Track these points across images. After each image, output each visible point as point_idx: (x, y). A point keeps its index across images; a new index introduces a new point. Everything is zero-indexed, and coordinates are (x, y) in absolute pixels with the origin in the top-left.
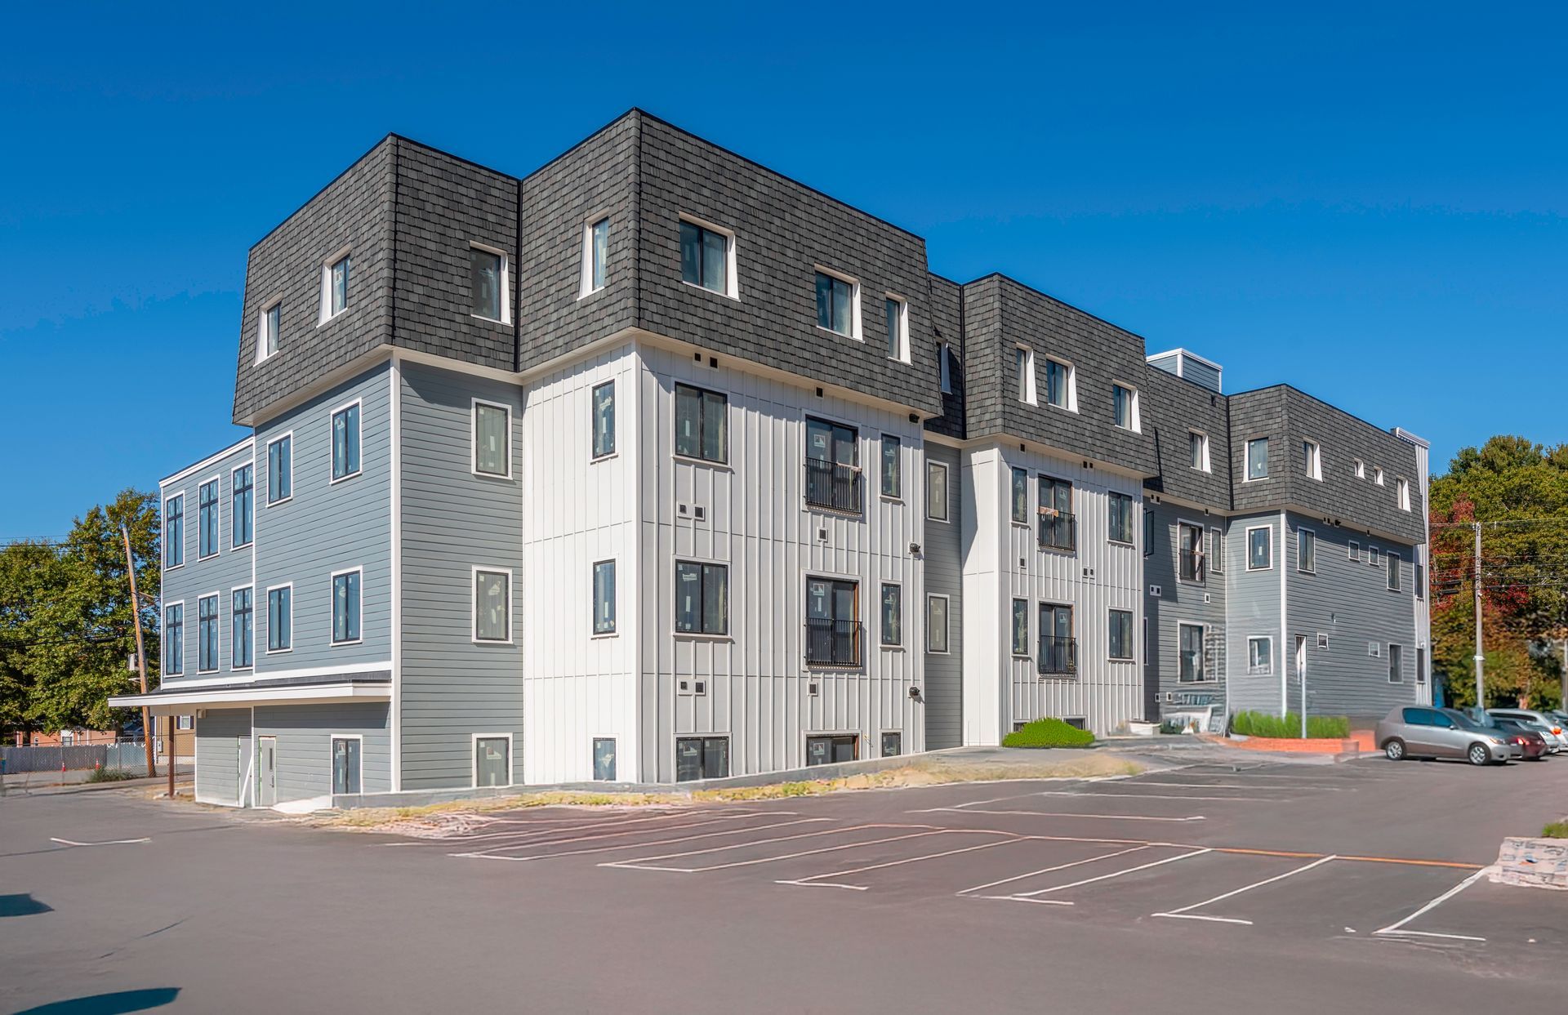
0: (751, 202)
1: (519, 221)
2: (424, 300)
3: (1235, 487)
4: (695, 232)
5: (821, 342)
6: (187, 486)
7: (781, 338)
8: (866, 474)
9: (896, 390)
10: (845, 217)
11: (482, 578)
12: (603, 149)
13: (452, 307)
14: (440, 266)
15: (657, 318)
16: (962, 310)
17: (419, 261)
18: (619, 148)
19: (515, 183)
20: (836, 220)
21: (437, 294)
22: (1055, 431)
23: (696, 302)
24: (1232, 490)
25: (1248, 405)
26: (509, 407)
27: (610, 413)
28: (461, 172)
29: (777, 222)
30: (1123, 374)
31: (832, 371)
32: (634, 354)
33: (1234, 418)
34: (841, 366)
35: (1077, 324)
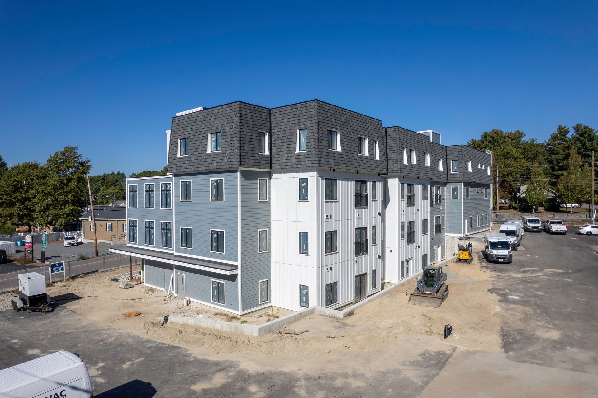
0: (343, 120)
1: (270, 122)
2: (248, 151)
3: (448, 174)
4: (329, 132)
5: (359, 159)
6: (139, 183)
7: (350, 160)
8: (368, 195)
9: (376, 169)
10: (364, 119)
11: (261, 233)
12: (304, 108)
13: (254, 152)
14: (251, 140)
15: (323, 162)
16: (386, 136)
17: (247, 139)
18: (311, 110)
19: (269, 110)
20: (362, 121)
21: (251, 149)
22: (412, 171)
23: (332, 155)
24: (447, 175)
25: (452, 150)
26: (267, 179)
27: (306, 188)
28: (256, 109)
29: (349, 125)
30: (426, 149)
31: (362, 167)
32: (316, 173)
33: (448, 153)
34: (364, 165)
35: (415, 137)
